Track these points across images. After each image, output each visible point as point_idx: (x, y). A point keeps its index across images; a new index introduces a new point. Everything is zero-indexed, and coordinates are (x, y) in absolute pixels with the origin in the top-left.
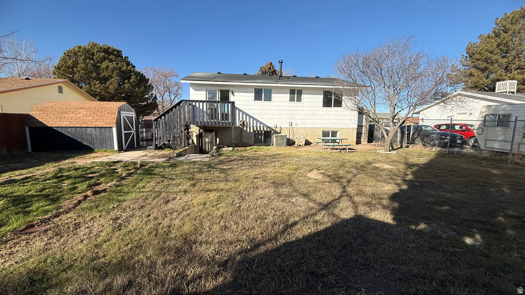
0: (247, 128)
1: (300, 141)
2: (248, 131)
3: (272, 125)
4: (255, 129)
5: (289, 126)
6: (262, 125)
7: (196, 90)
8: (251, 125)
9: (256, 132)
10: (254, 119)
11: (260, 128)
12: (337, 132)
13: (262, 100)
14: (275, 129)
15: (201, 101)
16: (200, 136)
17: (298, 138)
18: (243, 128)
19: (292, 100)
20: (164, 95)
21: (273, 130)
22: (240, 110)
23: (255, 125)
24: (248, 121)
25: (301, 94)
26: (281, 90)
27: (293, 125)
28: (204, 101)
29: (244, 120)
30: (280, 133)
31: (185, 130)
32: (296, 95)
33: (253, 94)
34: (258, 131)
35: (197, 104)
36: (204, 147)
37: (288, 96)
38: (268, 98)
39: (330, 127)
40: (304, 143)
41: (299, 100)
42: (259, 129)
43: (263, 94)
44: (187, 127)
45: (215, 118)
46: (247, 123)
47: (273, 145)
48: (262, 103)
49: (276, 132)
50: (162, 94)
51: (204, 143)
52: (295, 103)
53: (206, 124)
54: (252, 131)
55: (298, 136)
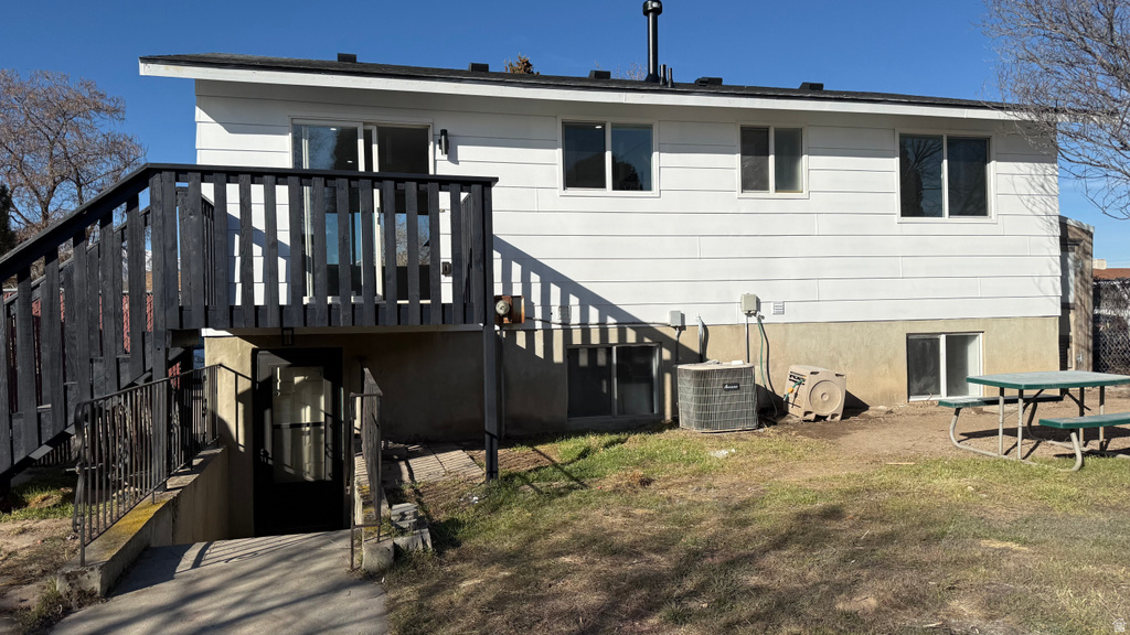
0: (530, 334)
1: (819, 392)
2: (539, 352)
3: (656, 315)
4: (577, 339)
5: (743, 319)
6: (611, 320)
7: (232, 128)
8: (556, 317)
9: (583, 360)
10: (569, 286)
11: (604, 332)
13: (603, 185)
14: (673, 334)
15: (256, 175)
16: (258, 399)
17: (810, 381)
18: (512, 334)
19: (752, 180)
20: (51, 193)
21: (663, 341)
23: (575, 318)
24: (536, 298)
26: (696, 133)
27: (767, 311)
28: (279, 176)
29: (517, 290)
30: (702, 358)
31: (170, 364)
32: (772, 158)
33: (557, 155)
34: (593, 351)
35: (233, 191)
36: (287, 460)
37: (735, 160)
38: (632, 178)
40: (837, 405)
41: (787, 181)
42: (595, 339)
43: (608, 155)
45: (357, 288)
46: (530, 306)
47: (675, 423)
48: (606, 199)
49: (681, 354)
50: (44, 190)
51: (287, 434)
52: (770, 199)
53: (295, 322)
54: (558, 357)
55: (803, 370)
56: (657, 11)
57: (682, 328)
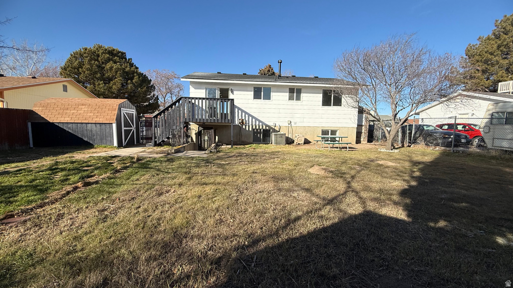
0: (246, 126)
1: (299, 139)
2: (247, 129)
3: (271, 124)
4: (254, 127)
5: (288, 125)
6: (261, 124)
7: (195, 88)
8: (250, 123)
9: (255, 131)
10: (253, 117)
11: (259, 126)
12: (336, 131)
13: (261, 99)
14: (274, 127)
15: (200, 98)
16: (199, 134)
17: (298, 137)
18: (242, 126)
19: (291, 98)
20: (166, 96)
21: (272, 128)
22: (239, 109)
23: (254, 124)
24: (247, 119)
25: (301, 93)
26: (280, 89)
27: (292, 123)
28: (204, 99)
29: (243, 118)
30: (279, 132)
31: (184, 127)
32: (295, 94)
33: (252, 93)
34: (257, 130)
35: (197, 101)
36: (203, 145)
37: (287, 94)
38: (268, 97)
39: (329, 126)
40: (303, 142)
41: (298, 98)
42: (257, 128)
43: (262, 93)
44: (187, 125)
45: (214, 116)
46: (246, 121)
47: (272, 143)
48: (261, 101)
49: (275, 131)
50: (164, 95)
51: (203, 141)
52: (294, 102)
53: (205, 122)
54: (250, 129)
55: (297, 135)
56: (281, 62)
57: (275, 126)
